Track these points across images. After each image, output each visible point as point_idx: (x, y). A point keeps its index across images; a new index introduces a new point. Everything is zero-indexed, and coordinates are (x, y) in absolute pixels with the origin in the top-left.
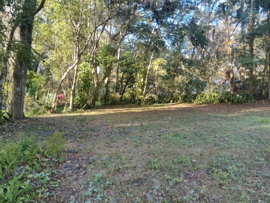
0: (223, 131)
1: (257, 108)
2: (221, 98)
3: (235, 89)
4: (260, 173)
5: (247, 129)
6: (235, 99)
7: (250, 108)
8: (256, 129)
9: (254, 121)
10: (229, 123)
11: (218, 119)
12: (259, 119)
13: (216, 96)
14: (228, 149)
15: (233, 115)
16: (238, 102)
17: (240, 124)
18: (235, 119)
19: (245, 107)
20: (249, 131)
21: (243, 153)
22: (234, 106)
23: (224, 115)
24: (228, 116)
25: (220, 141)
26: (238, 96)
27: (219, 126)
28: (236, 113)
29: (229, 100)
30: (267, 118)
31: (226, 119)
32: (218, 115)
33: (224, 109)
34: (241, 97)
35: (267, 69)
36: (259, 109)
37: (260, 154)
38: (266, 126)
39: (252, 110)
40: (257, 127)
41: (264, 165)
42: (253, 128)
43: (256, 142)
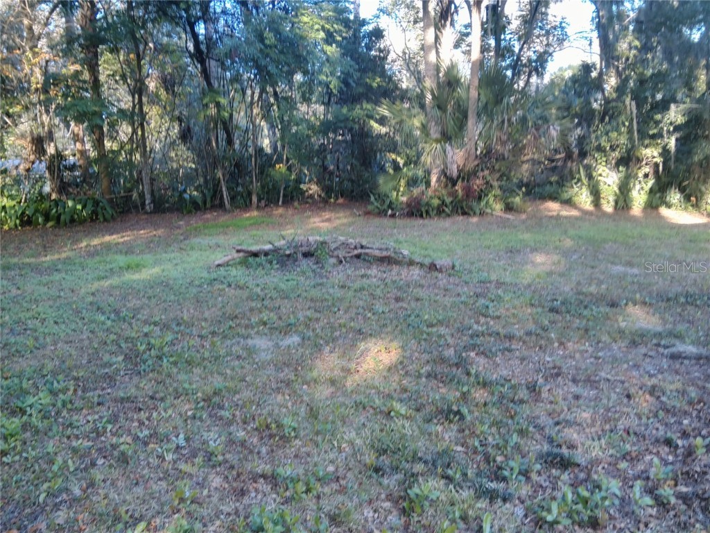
0: (25, 305)
1: (118, 233)
2: (23, 213)
3: (63, 188)
4: (109, 394)
5: (89, 290)
6: (64, 212)
7: (103, 236)
8: (112, 287)
9: (109, 266)
10: (45, 279)
11: (13, 273)
12: (121, 260)
13: (7, 206)
14: (35, 350)
15: (56, 256)
16: (72, 221)
17: (73, 278)
18: (60, 267)
19: (89, 233)
20: (93, 294)
21: (74, 353)
22: (61, 232)
23: (33, 260)
24: (43, 262)
25: (13, 334)
26: (70, 203)
27: (14, 292)
28: (65, 252)
29: (47, 218)
30: (139, 258)
31: (36, 269)
32: (15, 260)
33: (34, 242)
34: (79, 207)
35: (137, 134)
36: (123, 237)
37: (114, 348)
38: (136, 277)
39: (107, 238)
40: (115, 281)
41: (122, 373)
42: (106, 284)
43: (108, 318)
